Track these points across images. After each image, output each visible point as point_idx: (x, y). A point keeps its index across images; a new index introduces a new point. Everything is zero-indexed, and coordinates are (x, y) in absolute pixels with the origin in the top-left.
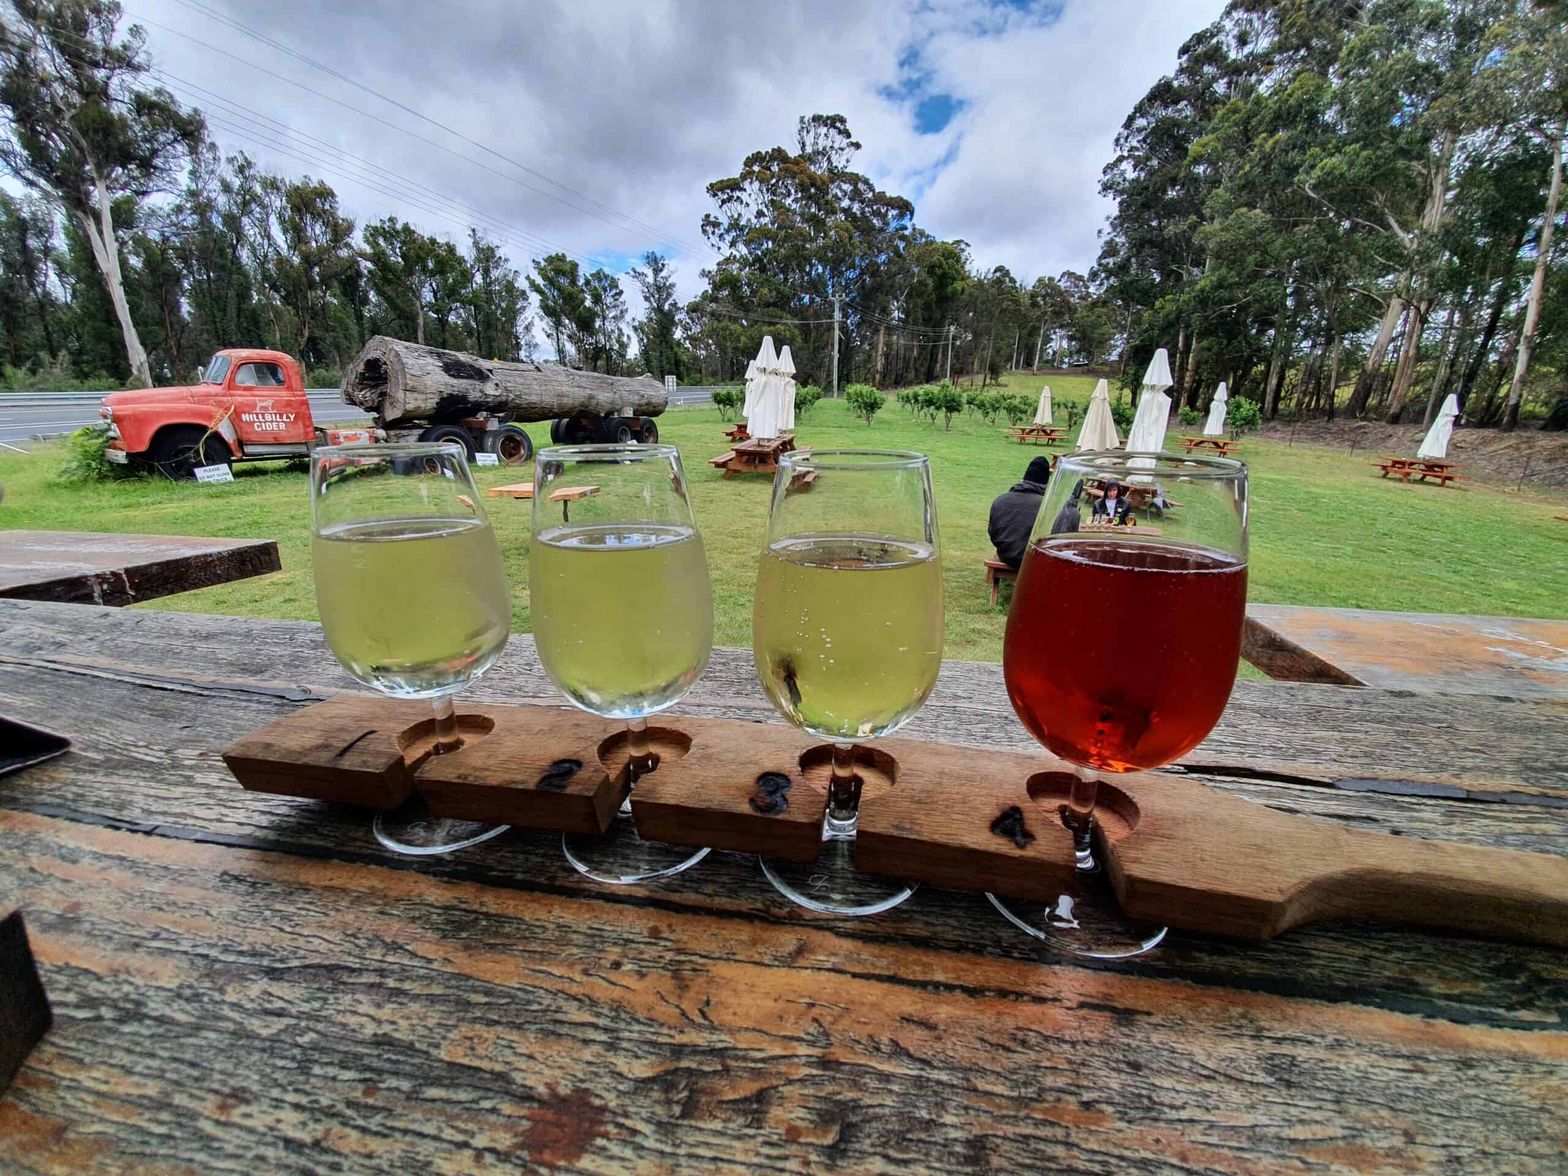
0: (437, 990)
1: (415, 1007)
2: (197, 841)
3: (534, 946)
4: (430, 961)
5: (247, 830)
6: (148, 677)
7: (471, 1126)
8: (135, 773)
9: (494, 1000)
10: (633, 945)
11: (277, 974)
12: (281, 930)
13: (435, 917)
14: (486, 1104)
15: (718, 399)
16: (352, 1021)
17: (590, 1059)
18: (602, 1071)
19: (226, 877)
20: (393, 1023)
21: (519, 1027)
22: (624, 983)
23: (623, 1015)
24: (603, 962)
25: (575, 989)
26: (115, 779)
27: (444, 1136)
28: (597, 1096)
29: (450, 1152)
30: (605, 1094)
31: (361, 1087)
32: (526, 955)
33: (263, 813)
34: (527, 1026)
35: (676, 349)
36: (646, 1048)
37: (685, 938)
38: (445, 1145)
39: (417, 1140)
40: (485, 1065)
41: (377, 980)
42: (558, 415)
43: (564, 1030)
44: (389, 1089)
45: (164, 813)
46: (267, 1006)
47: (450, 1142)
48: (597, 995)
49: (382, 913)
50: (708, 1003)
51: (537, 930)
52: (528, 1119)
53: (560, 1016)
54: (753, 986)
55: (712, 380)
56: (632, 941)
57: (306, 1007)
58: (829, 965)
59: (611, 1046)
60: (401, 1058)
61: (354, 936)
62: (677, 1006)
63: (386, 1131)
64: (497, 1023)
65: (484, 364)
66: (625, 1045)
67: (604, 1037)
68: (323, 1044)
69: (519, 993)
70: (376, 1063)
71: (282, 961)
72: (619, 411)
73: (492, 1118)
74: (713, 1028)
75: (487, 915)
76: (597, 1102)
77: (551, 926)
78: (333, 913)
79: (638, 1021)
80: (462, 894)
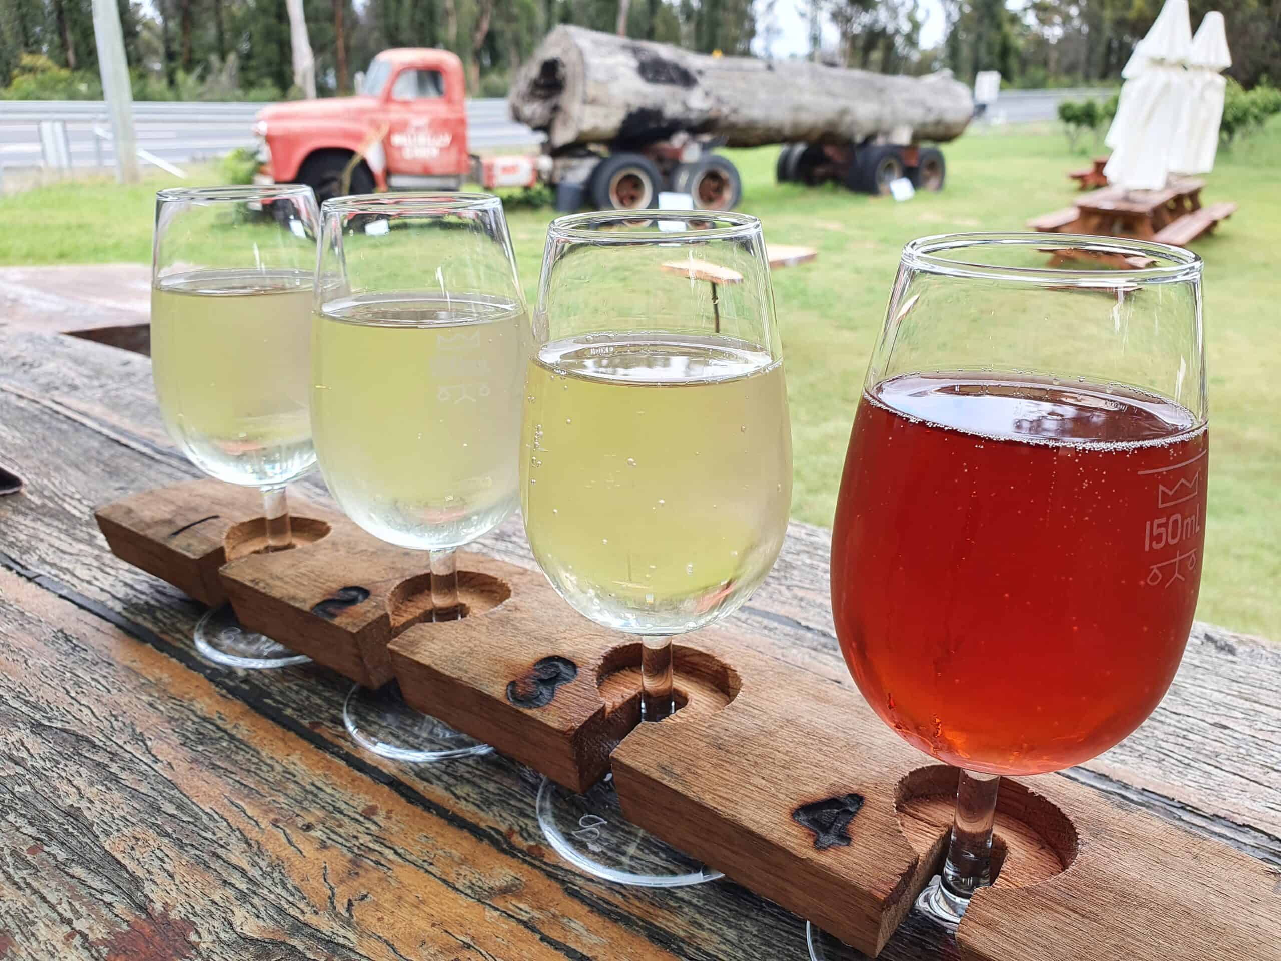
0: (144, 788)
1: (116, 796)
2: (61, 596)
3: (250, 782)
4: (156, 761)
5: (104, 597)
6: (122, 433)
7: (83, 911)
8: (56, 523)
9: (180, 815)
10: (338, 816)
11: (39, 730)
12: (68, 693)
13: (189, 723)
14: (108, 898)
15: (1068, 115)
16: (64, 787)
17: (217, 899)
18: (217, 914)
19: (60, 634)
20: (91, 802)
21: (181, 846)
22: (301, 847)
23: (275, 875)
24: (299, 819)
25: (253, 834)
26: (38, 525)
27: (59, 908)
28: (197, 932)
29: (54, 922)
30: (204, 934)
31: (31, 843)
32: (237, 786)
33: (126, 584)
34: (188, 848)
35: (1007, 27)
36: (272, 912)
37: (395, 829)
38: (55, 916)
39: (38, 901)
40: (131, 866)
41: (106, 761)
42: (790, 140)
43: (216, 865)
44: (49, 854)
45: (53, 565)
46: (15, 753)
47: (60, 915)
48: (270, 848)
49: (151, 705)
50: (364, 897)
51: (264, 768)
52: (128, 926)
53: (220, 851)
54: (423, 902)
55: (1065, 79)
56: (341, 812)
57: (39, 764)
58: (525, 917)
59: (243, 897)
60: (75, 833)
61: (115, 717)
62: (331, 888)
63: (23, 886)
64: (168, 835)
65: (694, 61)
66: (256, 901)
67: (243, 886)
68: (30, 799)
69: (204, 817)
70: (55, 830)
71: (49, 719)
72: (887, 133)
73: (104, 911)
74: (348, 923)
75: (232, 738)
76: (193, 938)
77: (279, 768)
78: (114, 691)
79: (284, 887)
80: (225, 710)
